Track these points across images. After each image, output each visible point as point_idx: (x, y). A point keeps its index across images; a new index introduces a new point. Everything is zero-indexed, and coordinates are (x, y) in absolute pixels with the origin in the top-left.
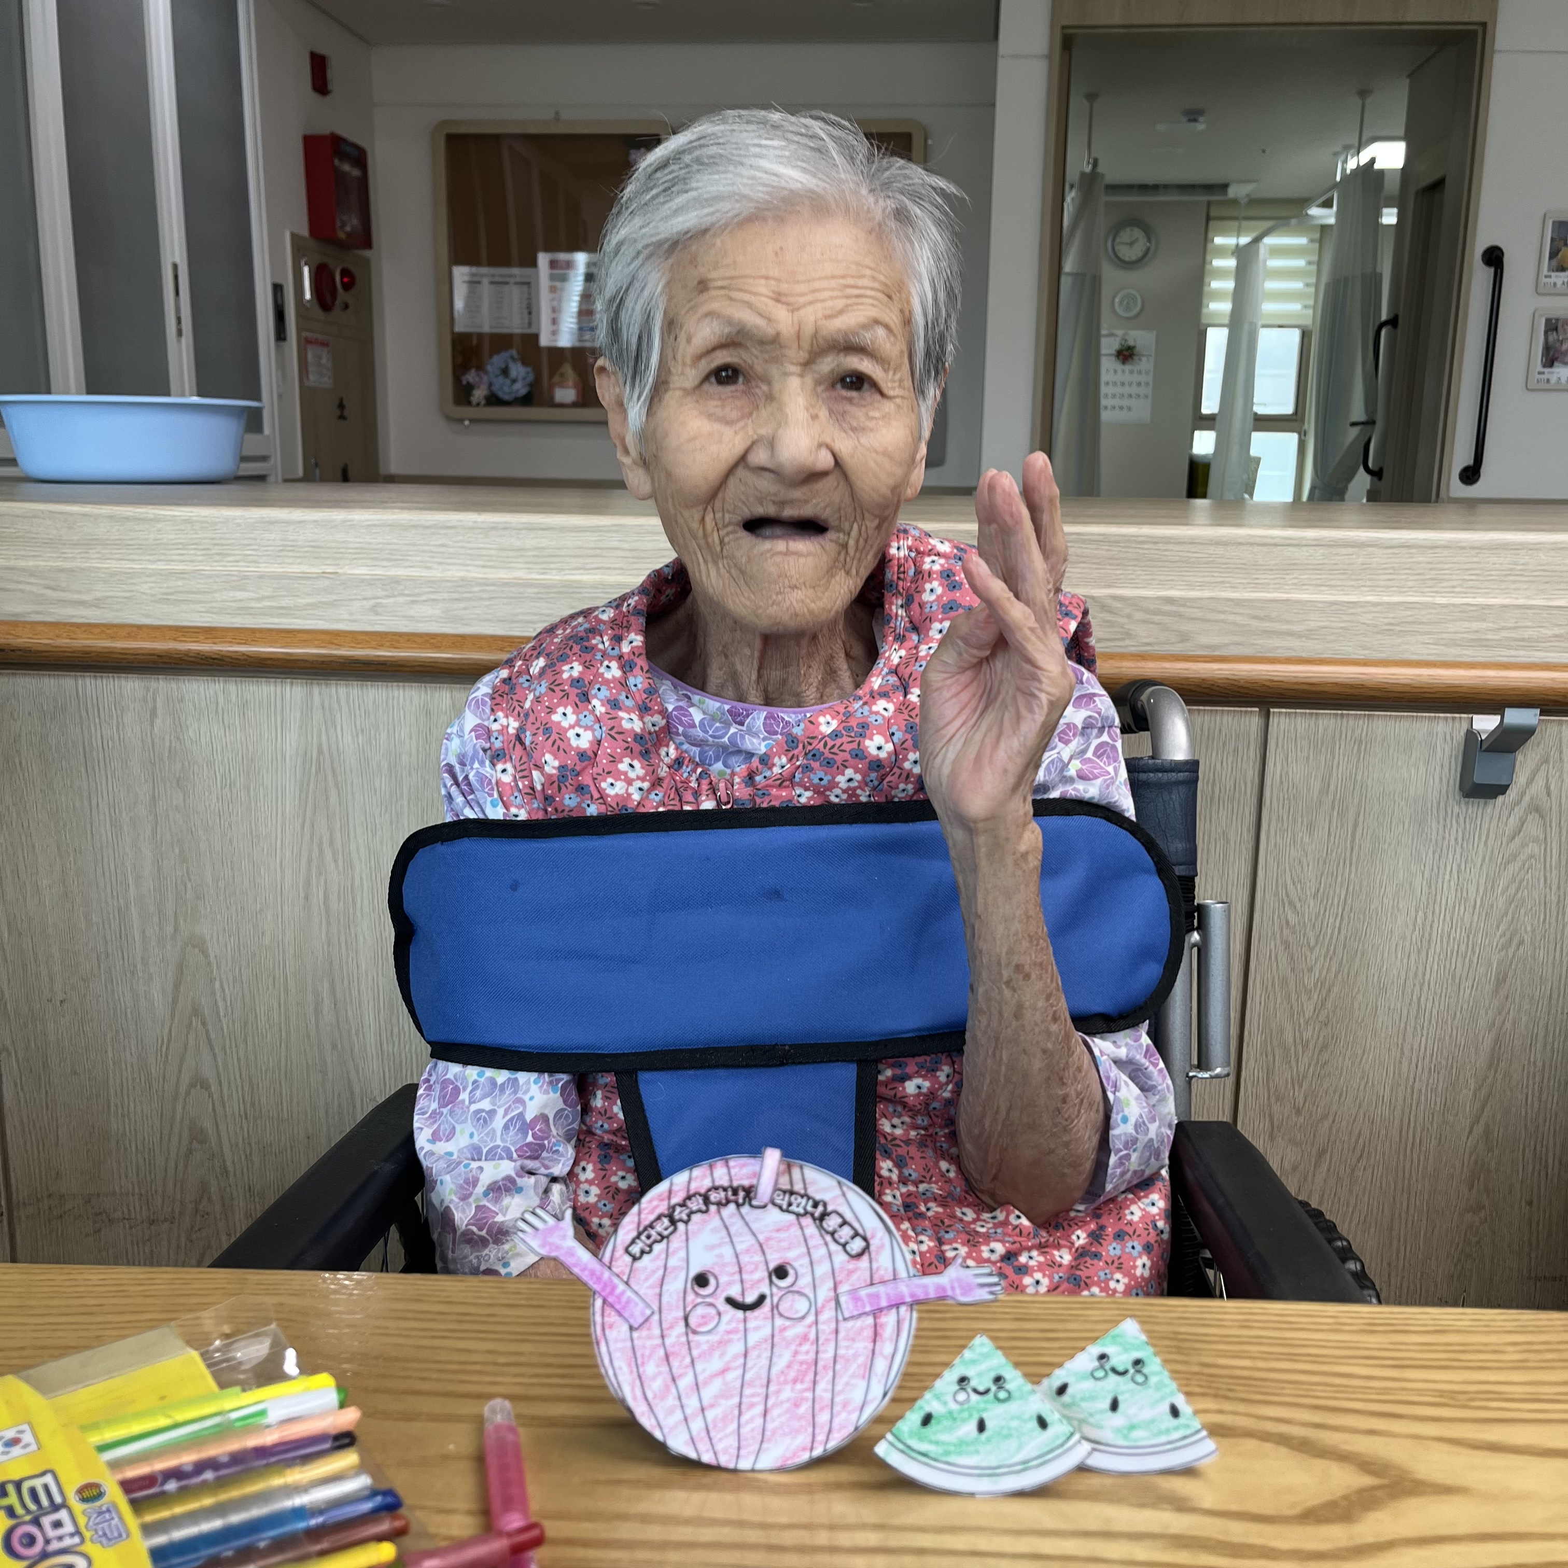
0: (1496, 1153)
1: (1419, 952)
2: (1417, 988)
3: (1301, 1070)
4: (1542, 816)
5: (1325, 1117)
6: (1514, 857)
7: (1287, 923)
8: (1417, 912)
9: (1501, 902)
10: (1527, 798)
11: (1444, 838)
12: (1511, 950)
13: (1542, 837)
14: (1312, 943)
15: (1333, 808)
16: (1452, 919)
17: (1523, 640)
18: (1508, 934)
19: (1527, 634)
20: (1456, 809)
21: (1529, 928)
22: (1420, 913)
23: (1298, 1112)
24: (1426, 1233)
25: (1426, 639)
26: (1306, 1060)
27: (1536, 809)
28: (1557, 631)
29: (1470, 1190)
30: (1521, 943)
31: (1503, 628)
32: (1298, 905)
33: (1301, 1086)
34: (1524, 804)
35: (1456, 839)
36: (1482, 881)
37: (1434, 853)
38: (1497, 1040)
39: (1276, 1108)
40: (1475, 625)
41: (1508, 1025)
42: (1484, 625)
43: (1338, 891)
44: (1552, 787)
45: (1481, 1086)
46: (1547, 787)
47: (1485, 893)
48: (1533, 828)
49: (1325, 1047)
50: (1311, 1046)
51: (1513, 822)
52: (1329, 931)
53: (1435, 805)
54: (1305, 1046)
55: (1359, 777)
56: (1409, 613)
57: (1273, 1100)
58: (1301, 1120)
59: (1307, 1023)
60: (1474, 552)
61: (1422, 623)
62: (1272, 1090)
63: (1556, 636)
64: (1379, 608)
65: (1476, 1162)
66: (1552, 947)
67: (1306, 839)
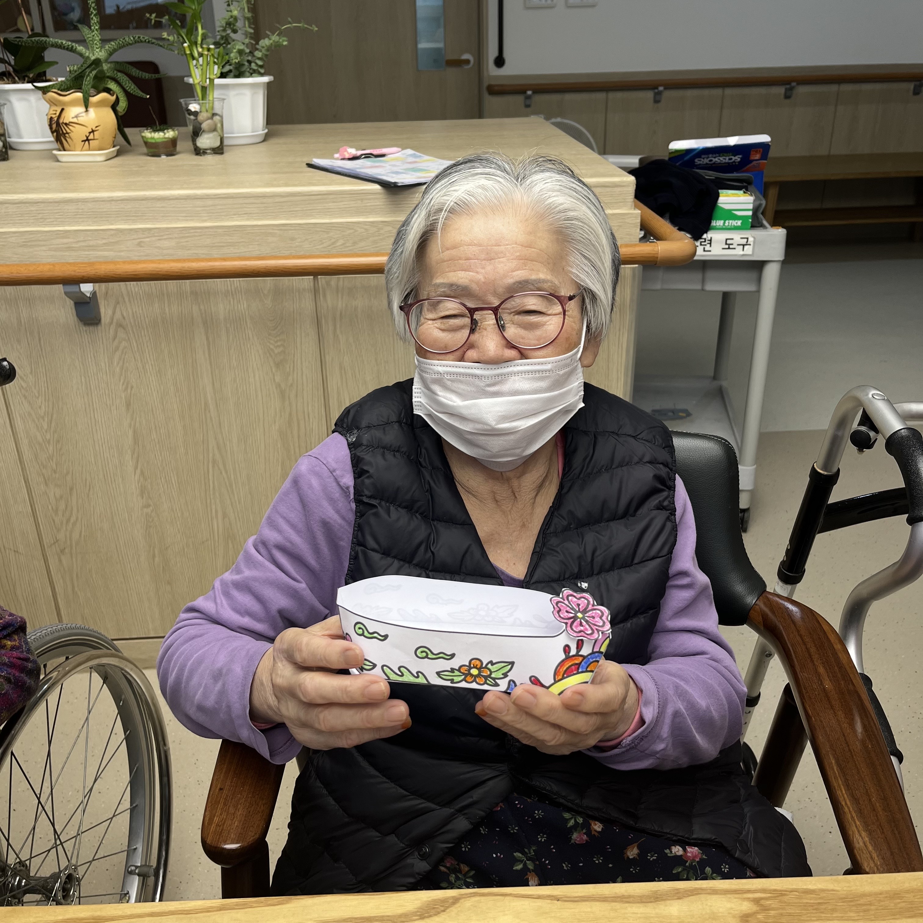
0: (149, 481)
1: (88, 394)
2: (92, 412)
3: (50, 452)
4: (124, 328)
5: (68, 473)
6: (117, 348)
7: (22, 387)
8: (81, 376)
9: (118, 369)
10: (115, 321)
11: (83, 342)
12: (129, 391)
13: (127, 338)
14: (37, 395)
15: (26, 332)
16: (98, 379)
17: (90, 246)
18: (125, 384)
19: (91, 243)
20: (84, 328)
21: (134, 380)
22: (83, 377)
23: (55, 472)
24: (129, 519)
25: (44, 248)
26: (51, 448)
27: (120, 325)
28: (104, 241)
29: (142, 498)
30: (132, 387)
31: (79, 241)
32: (25, 378)
33: (52, 460)
34: (114, 324)
35: (89, 342)
36: (106, 360)
37: (80, 349)
38: (134, 432)
39: (44, 471)
40: (65, 241)
41: (138, 424)
42: (70, 240)
43: (41, 370)
44: (125, 314)
45: (134, 453)
46: (123, 315)
47: (109, 366)
48: (121, 334)
49: (58, 441)
50: (52, 442)
51: (112, 332)
52: (43, 389)
53: (74, 327)
54: (49, 442)
55: (34, 316)
56: (32, 236)
57: (42, 467)
58: (57, 475)
59: (46, 432)
60: (56, 204)
61: (40, 241)
62: (40, 464)
63: (104, 244)
64: (17, 235)
65: (142, 486)
66: (146, 388)
67: (19, 347)
